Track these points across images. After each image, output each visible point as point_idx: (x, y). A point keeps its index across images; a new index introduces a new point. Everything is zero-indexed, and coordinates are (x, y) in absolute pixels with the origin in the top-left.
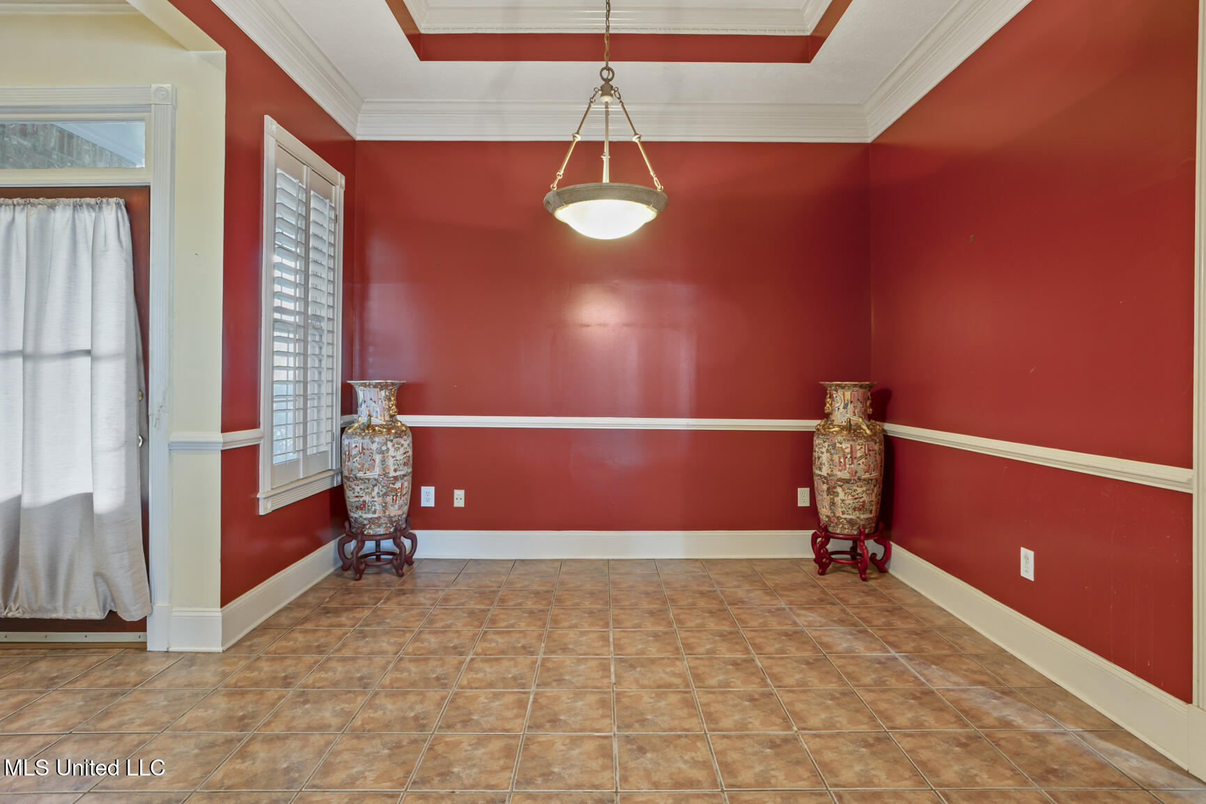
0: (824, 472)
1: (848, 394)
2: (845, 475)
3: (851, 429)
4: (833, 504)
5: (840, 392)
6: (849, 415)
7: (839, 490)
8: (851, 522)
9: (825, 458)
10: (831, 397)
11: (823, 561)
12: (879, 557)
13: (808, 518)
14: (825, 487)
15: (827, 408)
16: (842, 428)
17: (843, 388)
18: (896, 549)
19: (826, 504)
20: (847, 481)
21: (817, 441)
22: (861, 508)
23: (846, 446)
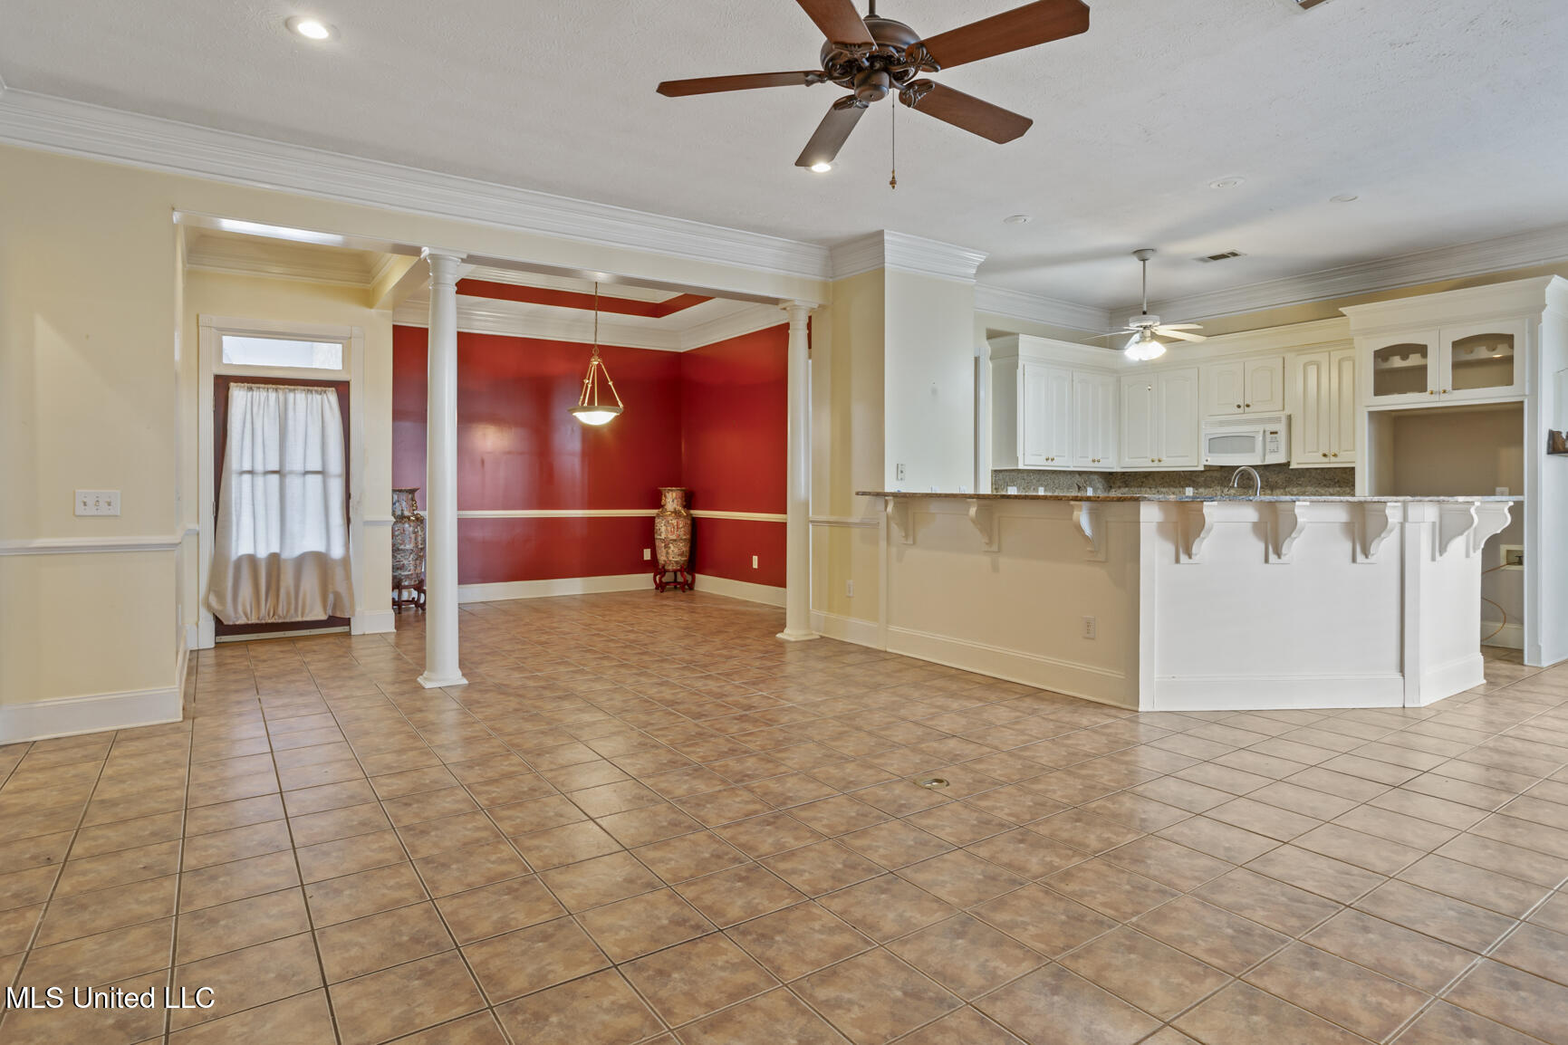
0: (663, 537)
1: (674, 494)
2: (674, 537)
3: (676, 513)
4: (667, 553)
5: (670, 493)
6: (675, 506)
7: (671, 545)
8: (677, 562)
9: (663, 529)
10: (665, 496)
11: (661, 587)
12: (689, 582)
13: (653, 566)
14: (663, 545)
15: (663, 502)
16: (672, 512)
17: (672, 491)
18: (698, 576)
19: (664, 554)
20: (675, 540)
21: (657, 520)
22: (681, 555)
23: (674, 522)
